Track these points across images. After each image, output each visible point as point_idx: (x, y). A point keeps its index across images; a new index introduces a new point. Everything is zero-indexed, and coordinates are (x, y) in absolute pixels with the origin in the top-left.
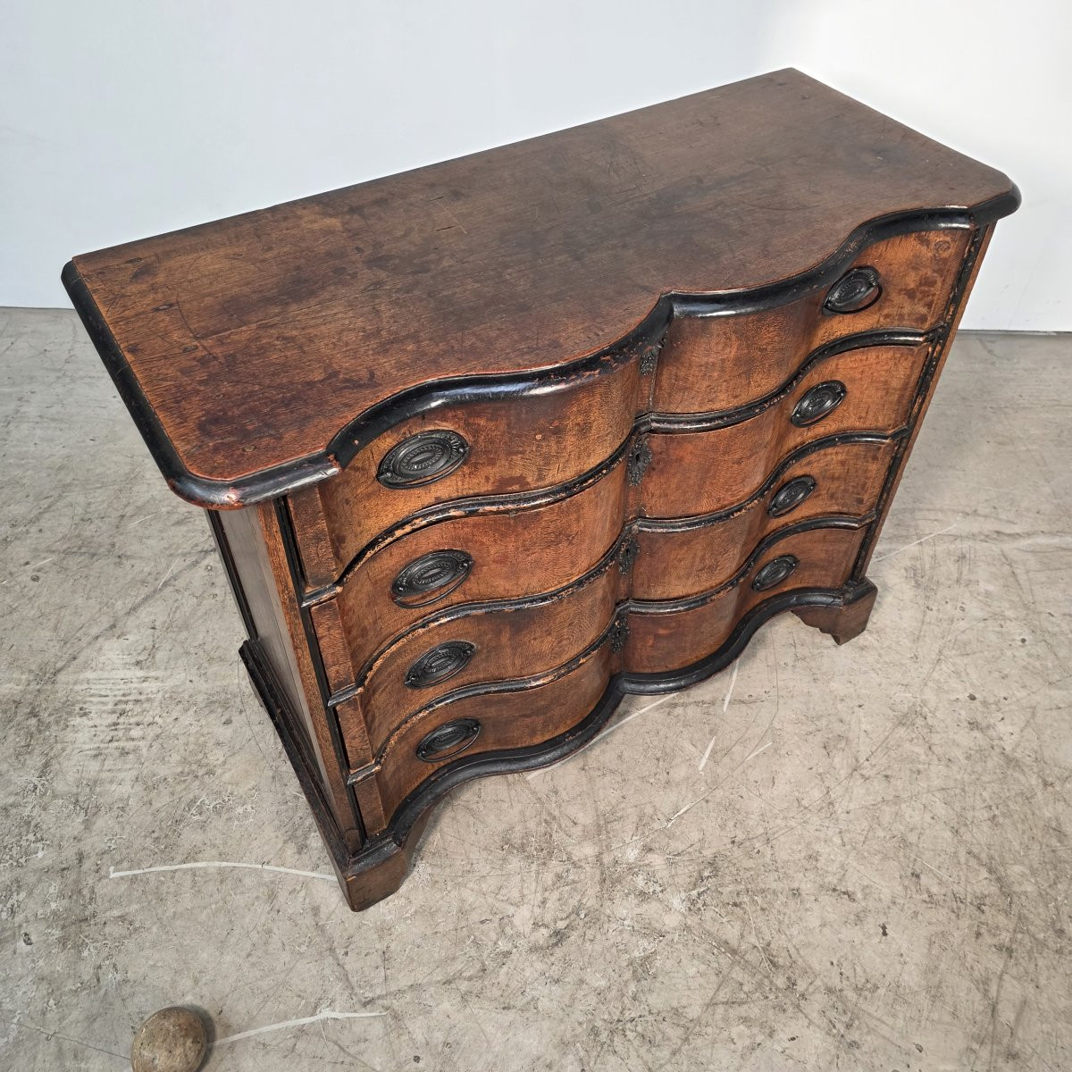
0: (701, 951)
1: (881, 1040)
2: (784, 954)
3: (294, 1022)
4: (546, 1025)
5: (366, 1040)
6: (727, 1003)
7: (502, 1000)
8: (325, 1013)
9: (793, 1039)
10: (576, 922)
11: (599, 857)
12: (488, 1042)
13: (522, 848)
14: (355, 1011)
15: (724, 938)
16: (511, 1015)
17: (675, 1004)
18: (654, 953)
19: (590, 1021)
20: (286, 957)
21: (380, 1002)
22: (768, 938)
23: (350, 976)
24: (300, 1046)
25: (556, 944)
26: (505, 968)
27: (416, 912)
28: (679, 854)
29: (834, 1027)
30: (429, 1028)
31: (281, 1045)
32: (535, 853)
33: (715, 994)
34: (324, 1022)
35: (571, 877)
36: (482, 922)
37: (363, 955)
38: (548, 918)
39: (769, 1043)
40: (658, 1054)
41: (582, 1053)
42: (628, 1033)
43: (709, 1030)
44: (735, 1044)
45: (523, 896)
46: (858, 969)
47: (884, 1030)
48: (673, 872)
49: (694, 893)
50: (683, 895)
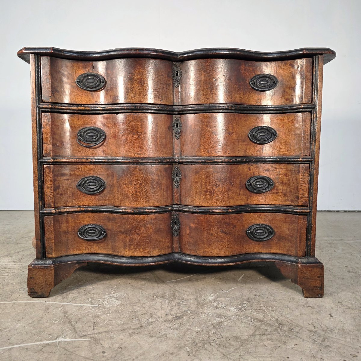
0: (245, 321)
1: (341, 345)
2: (285, 321)
3: (45, 342)
4: (170, 342)
5: (79, 347)
6: (260, 335)
7: (149, 335)
8: (61, 339)
9: (296, 345)
10: (186, 314)
11: (197, 299)
12: (141, 347)
13: (163, 297)
14: (76, 339)
15: (256, 317)
16: (153, 339)
17: (235, 335)
18: (224, 321)
19: (193, 340)
20: (47, 324)
21: (89, 336)
22: (276, 317)
23: (76, 329)
24: (44, 349)
25: (177, 319)
26: (151, 326)
27: (112, 312)
28: (232, 298)
29: (316, 341)
30: (112, 343)
31: (35, 349)
32: (168, 298)
33: (254, 332)
34: (59, 342)
35: (183, 303)
36: (142, 314)
37: (84, 323)
38: (173, 313)
39: (284, 346)
40: (228, 350)
41: (189, 350)
42: (212, 344)
43: (253, 343)
44: (266, 347)
45: (161, 308)
46: (322, 325)
47: (341, 342)
48: (230, 302)
49: (240, 307)
50: (235, 307)
